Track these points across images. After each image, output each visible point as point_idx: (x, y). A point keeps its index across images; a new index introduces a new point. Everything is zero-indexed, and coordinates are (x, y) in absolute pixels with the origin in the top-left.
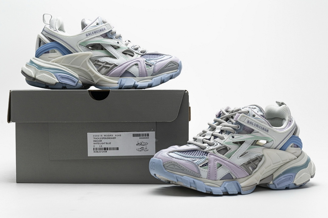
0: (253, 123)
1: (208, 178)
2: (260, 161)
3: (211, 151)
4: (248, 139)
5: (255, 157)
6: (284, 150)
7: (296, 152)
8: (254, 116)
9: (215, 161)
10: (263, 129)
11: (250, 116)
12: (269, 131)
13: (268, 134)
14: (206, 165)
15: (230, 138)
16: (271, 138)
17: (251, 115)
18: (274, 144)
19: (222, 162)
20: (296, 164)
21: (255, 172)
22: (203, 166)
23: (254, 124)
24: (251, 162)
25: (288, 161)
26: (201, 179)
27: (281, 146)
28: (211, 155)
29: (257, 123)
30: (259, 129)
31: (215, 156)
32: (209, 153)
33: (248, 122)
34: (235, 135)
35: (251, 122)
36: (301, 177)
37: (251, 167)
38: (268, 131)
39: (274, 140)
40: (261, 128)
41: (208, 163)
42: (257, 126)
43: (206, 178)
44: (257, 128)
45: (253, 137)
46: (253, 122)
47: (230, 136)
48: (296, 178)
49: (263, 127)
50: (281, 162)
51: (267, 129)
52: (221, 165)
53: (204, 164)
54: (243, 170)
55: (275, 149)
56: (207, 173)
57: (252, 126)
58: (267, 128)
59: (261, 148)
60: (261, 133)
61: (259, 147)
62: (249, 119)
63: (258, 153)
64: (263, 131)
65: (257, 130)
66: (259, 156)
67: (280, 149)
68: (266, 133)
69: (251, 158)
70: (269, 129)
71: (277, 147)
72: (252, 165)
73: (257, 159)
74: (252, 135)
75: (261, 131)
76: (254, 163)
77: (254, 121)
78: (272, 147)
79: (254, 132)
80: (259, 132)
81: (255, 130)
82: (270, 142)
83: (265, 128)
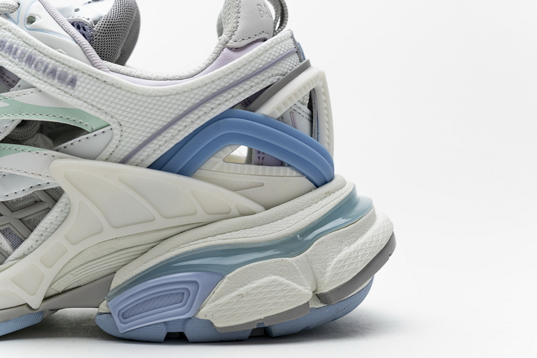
0: (17, 50)
2: (48, 210)
5: (25, 194)
6: (185, 172)
7: (263, 185)
8: (31, 20)
10: (53, 73)
11: (17, 23)
12: (78, 83)
13: (76, 93)
16: (97, 115)
17: (22, 19)
18: (115, 142)
20: (242, 233)
21: (24, 256)
23: (19, 52)
24: (3, 210)
27: (165, 149)
29: (31, 50)
30: (33, 71)
35: (11, 47)
36: (242, 296)
37: (6, 233)
38: (73, 82)
39: (114, 126)
40: (44, 71)
42: (30, 60)
44: (26, 68)
45: (7, 105)
46: (18, 45)
48: (212, 296)
49: (52, 64)
51: (71, 73)
55: (124, 161)
57: (13, 60)
58: (70, 71)
59: (45, 154)
60: (42, 90)
61: (34, 152)
62: (10, 34)
63: (32, 176)
64: (50, 81)
65: (27, 76)
66: (46, 188)
67: (152, 167)
68: (66, 90)
69: (7, 196)
70: (81, 74)
71: (136, 156)
72: (7, 226)
73: (37, 201)
74: (4, 98)
75: (45, 82)
76: (20, 219)
77: (22, 43)
78: (106, 153)
79: (19, 86)
80: (35, 87)
81: (20, 79)
82: (92, 132)
83: (59, 69)
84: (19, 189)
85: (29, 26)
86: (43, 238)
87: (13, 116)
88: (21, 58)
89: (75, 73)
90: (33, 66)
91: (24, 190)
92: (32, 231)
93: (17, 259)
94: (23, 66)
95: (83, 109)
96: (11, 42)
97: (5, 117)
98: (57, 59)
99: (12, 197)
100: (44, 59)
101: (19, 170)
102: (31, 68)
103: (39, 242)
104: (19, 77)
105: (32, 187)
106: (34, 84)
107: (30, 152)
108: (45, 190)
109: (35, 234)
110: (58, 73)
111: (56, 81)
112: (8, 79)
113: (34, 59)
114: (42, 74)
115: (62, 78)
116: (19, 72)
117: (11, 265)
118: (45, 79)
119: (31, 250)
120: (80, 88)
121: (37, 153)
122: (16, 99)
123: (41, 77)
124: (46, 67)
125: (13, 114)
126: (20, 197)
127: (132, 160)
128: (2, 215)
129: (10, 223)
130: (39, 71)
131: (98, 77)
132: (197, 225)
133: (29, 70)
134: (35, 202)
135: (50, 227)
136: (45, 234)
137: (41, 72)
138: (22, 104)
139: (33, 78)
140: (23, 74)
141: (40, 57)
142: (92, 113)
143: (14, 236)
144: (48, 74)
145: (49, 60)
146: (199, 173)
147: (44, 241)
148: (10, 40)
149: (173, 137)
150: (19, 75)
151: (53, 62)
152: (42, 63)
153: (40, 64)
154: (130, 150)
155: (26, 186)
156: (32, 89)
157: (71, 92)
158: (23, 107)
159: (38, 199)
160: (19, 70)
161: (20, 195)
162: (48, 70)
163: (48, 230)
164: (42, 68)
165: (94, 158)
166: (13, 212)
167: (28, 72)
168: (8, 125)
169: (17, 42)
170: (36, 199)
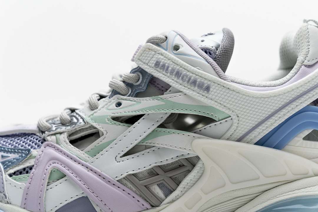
0: (168, 67)
1: (23, 206)
2: (189, 171)
3: (54, 137)
4: (150, 108)
5: (173, 161)
6: (278, 147)
8: (176, 48)
9: (51, 162)
10: (194, 83)
11: (166, 50)
12: (211, 89)
13: (210, 96)
14: (27, 172)
15: (110, 107)
16: (224, 110)
17: (170, 47)
18: (234, 127)
19: (66, 165)
20: (317, 188)
21: (173, 201)
22: (14, 173)
23: (170, 68)
24: (159, 171)
25: (290, 177)
26: (8, 205)
27: (266, 132)
28: (48, 148)
29: (178, 67)
30: (181, 82)
31: (58, 150)
32: (46, 143)
33: (157, 64)
34: (126, 100)
35: (164, 66)
37: (161, 186)
38: (208, 89)
39: (234, 117)
40: (188, 82)
41: (33, 166)
42: (178, 74)
43: (20, 205)
44: (175, 79)
45: (163, 103)
46: (169, 64)
47: (113, 101)
49: (193, 77)
50: (263, 180)
51: (206, 83)
52: (64, 176)
53: (24, 169)
54: (130, 192)
55: (239, 140)
56: (21, 192)
57: (166, 74)
58: (206, 82)
59: (189, 135)
60: (187, 94)
61: (181, 134)
62: (162, 57)
63: (180, 149)
64: (192, 88)
65: (176, 84)
66: (187, 157)
67: (257, 144)
68: (204, 94)
69: (161, 162)
70: (213, 84)
71: (248, 137)
72: (161, 182)
73: (181, 166)
74: (161, 99)
75: (189, 89)
76: (170, 177)
77: (172, 63)
78: (228, 135)
79: (170, 91)
80: (182, 92)
81: (171, 86)
82: (219, 121)
83: (199, 80)
84: (169, 158)
85: (175, 52)
86: (185, 190)
87: (168, 111)
88: (172, 73)
89: (209, 83)
90: (180, 78)
91: (172, 158)
92: (178, 186)
93: (168, 203)
94: (173, 78)
95: (214, 106)
96: (163, 62)
97: (163, 111)
98: (197, 73)
99: (165, 163)
100: (188, 73)
101: (171, 145)
102: (179, 79)
103: (183, 193)
104: (170, 85)
105: (177, 156)
106: (181, 90)
107: (178, 134)
108: (186, 159)
109: (181, 187)
110: (197, 82)
111: (196, 88)
112: (158, 86)
113: (181, 74)
114: (187, 84)
115: (201, 86)
116: (171, 82)
117: (165, 207)
118: (189, 87)
119: (177, 197)
120: (213, 93)
121: (183, 134)
122: (170, 99)
123: (186, 85)
124: (190, 79)
125: (168, 110)
126: (169, 163)
127: (245, 139)
128: (158, 175)
129: (163, 180)
130: (185, 81)
131: (225, 85)
132: (286, 182)
133: (178, 81)
134: (180, 166)
135: (190, 183)
136: (187, 187)
137: (186, 82)
138: (174, 103)
139: (180, 86)
140: (173, 83)
141: (185, 72)
142: (220, 109)
143: (166, 188)
144: (191, 83)
145: (191, 74)
146: (287, 147)
147: (186, 191)
148: (163, 61)
149: (272, 124)
150: (171, 84)
151: (194, 75)
152: (187, 76)
153: (185, 77)
154: (244, 133)
155: (174, 156)
156: (180, 93)
157: (207, 95)
158: (174, 105)
159: (181, 164)
160: (171, 80)
161: (170, 162)
162: (191, 81)
163: (189, 184)
164: (187, 80)
165: (219, 138)
166: (165, 172)
167: (177, 82)
168: (163, 116)
169: (168, 62)
170: (180, 164)
